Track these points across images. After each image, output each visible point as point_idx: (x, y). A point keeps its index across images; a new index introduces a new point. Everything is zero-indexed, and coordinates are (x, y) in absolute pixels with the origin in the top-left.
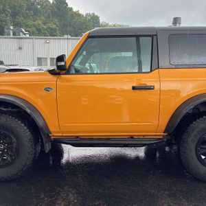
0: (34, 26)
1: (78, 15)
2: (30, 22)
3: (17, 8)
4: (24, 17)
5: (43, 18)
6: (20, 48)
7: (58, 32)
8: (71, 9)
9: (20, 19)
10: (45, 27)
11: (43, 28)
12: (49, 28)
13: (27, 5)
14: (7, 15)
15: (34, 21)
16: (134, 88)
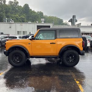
0: (15, 17)
1: (34, 12)
2: (13, 15)
3: (8, 10)
4: (10, 13)
5: (19, 13)
6: (10, 27)
7: (25, 20)
8: (31, 10)
9: (9, 14)
10: (20, 18)
11: (19, 18)
12: (21, 18)
13: (12, 8)
14: (3, 13)
15: (15, 15)
16: (51, 43)
